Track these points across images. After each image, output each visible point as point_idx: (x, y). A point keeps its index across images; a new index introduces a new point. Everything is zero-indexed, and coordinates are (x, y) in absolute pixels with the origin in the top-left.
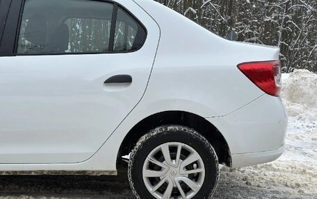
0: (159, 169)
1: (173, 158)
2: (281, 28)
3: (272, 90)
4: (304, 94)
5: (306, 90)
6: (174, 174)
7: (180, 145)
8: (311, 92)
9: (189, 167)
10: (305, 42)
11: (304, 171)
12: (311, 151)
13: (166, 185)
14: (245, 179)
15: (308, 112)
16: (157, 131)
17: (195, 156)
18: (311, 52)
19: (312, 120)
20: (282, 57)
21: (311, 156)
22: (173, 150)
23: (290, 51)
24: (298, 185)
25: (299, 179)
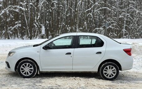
0: (107, 71)
1: (110, 69)
2: (125, 19)
3: (130, 55)
4: (136, 51)
5: (137, 49)
6: (110, 72)
7: (111, 66)
8: (138, 50)
9: (113, 71)
10: (135, 25)
11: (137, 73)
12: (138, 68)
13: (108, 74)
14: (123, 75)
15: (137, 57)
16: (106, 63)
17: (114, 68)
18: (138, 29)
19: (139, 59)
20: (126, 31)
21: (138, 69)
22: (110, 67)
23: (129, 29)
24: (135, 76)
25: (136, 74)
